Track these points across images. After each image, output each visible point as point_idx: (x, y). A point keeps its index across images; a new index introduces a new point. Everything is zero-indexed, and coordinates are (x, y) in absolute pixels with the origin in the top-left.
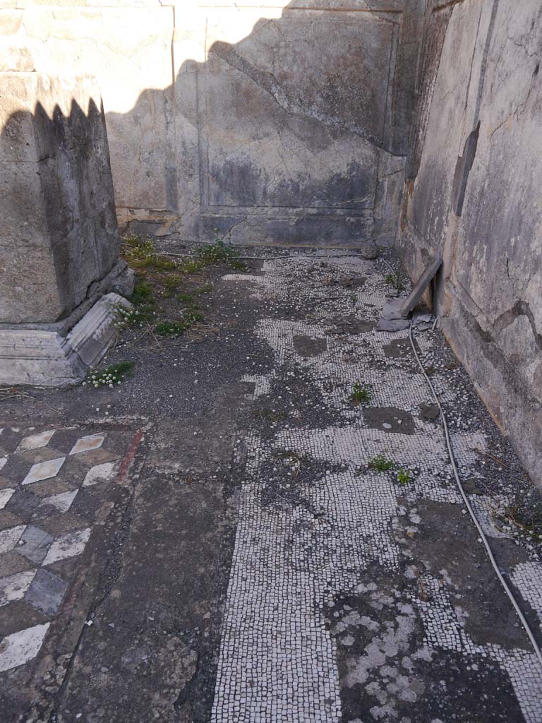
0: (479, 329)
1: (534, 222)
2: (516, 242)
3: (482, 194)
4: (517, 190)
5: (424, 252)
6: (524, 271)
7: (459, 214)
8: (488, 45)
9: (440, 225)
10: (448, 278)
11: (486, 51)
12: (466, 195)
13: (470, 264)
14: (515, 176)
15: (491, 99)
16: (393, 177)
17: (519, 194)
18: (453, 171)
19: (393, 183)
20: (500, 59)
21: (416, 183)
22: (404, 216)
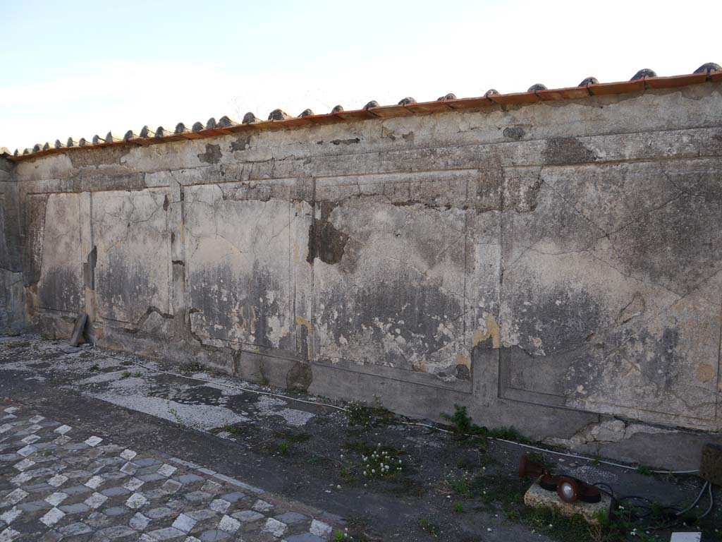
0: (128, 331)
1: (147, 277)
2: (140, 287)
3: (109, 275)
4: (133, 268)
5: (64, 318)
6: (148, 296)
7: (93, 289)
8: (91, 215)
9: (77, 299)
10: (94, 321)
11: (91, 217)
12: (96, 278)
13: (111, 307)
14: (129, 263)
15: (102, 236)
16: (16, 285)
17: (135, 269)
18: (80, 270)
19: (17, 289)
20: (102, 221)
21: (39, 284)
22: (31, 306)
